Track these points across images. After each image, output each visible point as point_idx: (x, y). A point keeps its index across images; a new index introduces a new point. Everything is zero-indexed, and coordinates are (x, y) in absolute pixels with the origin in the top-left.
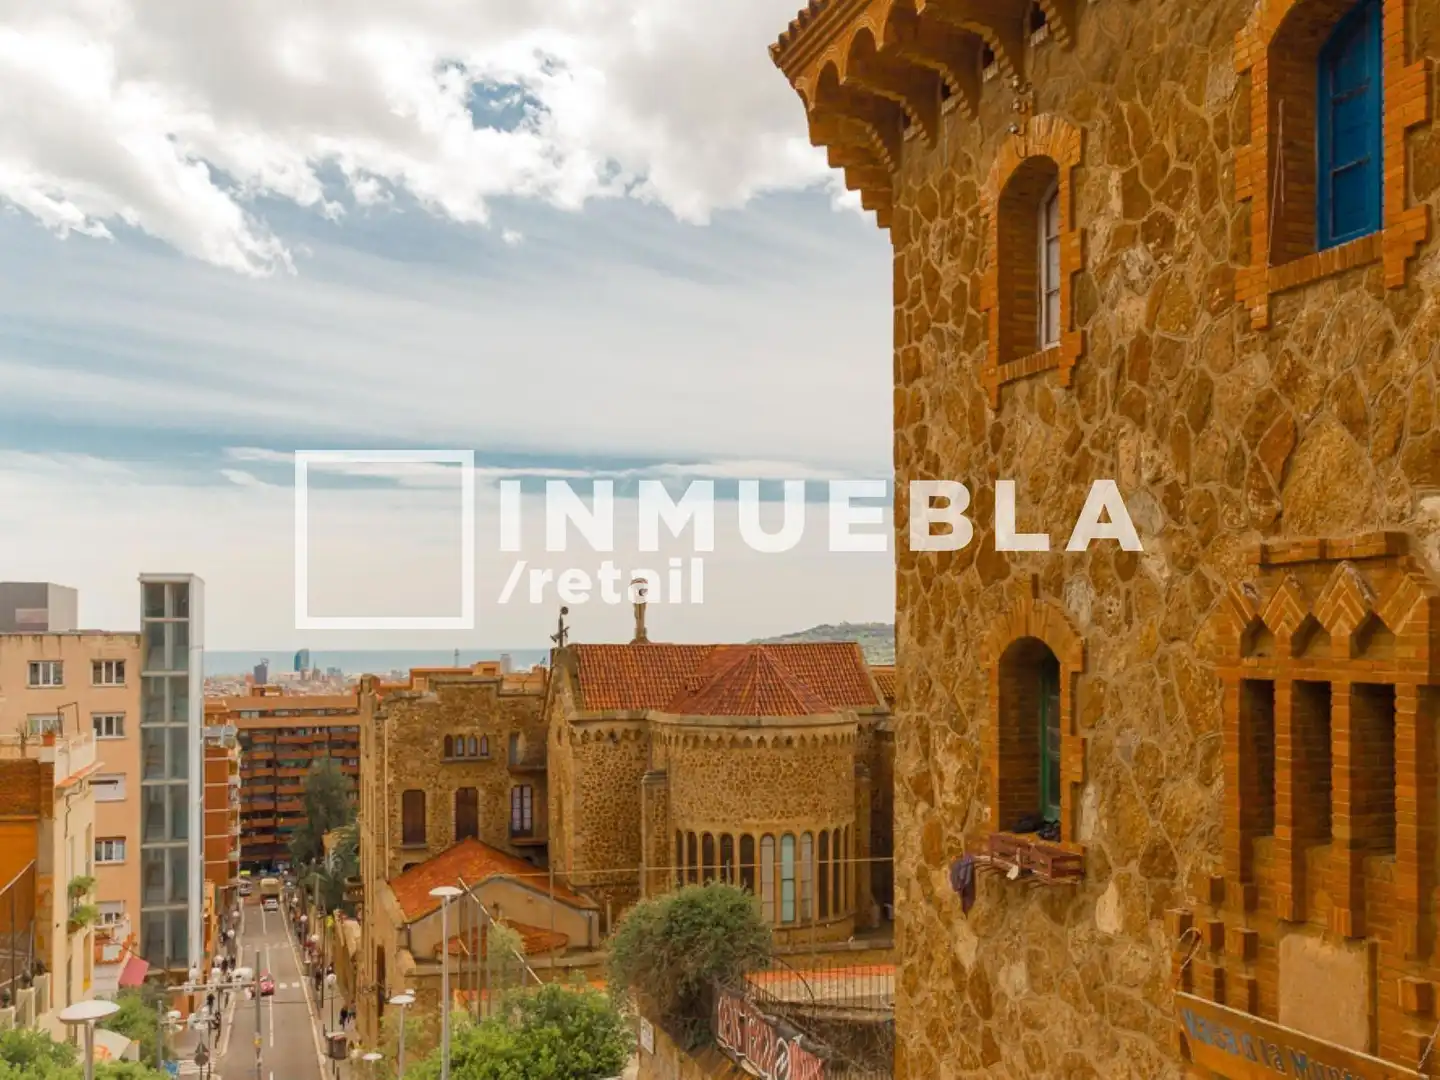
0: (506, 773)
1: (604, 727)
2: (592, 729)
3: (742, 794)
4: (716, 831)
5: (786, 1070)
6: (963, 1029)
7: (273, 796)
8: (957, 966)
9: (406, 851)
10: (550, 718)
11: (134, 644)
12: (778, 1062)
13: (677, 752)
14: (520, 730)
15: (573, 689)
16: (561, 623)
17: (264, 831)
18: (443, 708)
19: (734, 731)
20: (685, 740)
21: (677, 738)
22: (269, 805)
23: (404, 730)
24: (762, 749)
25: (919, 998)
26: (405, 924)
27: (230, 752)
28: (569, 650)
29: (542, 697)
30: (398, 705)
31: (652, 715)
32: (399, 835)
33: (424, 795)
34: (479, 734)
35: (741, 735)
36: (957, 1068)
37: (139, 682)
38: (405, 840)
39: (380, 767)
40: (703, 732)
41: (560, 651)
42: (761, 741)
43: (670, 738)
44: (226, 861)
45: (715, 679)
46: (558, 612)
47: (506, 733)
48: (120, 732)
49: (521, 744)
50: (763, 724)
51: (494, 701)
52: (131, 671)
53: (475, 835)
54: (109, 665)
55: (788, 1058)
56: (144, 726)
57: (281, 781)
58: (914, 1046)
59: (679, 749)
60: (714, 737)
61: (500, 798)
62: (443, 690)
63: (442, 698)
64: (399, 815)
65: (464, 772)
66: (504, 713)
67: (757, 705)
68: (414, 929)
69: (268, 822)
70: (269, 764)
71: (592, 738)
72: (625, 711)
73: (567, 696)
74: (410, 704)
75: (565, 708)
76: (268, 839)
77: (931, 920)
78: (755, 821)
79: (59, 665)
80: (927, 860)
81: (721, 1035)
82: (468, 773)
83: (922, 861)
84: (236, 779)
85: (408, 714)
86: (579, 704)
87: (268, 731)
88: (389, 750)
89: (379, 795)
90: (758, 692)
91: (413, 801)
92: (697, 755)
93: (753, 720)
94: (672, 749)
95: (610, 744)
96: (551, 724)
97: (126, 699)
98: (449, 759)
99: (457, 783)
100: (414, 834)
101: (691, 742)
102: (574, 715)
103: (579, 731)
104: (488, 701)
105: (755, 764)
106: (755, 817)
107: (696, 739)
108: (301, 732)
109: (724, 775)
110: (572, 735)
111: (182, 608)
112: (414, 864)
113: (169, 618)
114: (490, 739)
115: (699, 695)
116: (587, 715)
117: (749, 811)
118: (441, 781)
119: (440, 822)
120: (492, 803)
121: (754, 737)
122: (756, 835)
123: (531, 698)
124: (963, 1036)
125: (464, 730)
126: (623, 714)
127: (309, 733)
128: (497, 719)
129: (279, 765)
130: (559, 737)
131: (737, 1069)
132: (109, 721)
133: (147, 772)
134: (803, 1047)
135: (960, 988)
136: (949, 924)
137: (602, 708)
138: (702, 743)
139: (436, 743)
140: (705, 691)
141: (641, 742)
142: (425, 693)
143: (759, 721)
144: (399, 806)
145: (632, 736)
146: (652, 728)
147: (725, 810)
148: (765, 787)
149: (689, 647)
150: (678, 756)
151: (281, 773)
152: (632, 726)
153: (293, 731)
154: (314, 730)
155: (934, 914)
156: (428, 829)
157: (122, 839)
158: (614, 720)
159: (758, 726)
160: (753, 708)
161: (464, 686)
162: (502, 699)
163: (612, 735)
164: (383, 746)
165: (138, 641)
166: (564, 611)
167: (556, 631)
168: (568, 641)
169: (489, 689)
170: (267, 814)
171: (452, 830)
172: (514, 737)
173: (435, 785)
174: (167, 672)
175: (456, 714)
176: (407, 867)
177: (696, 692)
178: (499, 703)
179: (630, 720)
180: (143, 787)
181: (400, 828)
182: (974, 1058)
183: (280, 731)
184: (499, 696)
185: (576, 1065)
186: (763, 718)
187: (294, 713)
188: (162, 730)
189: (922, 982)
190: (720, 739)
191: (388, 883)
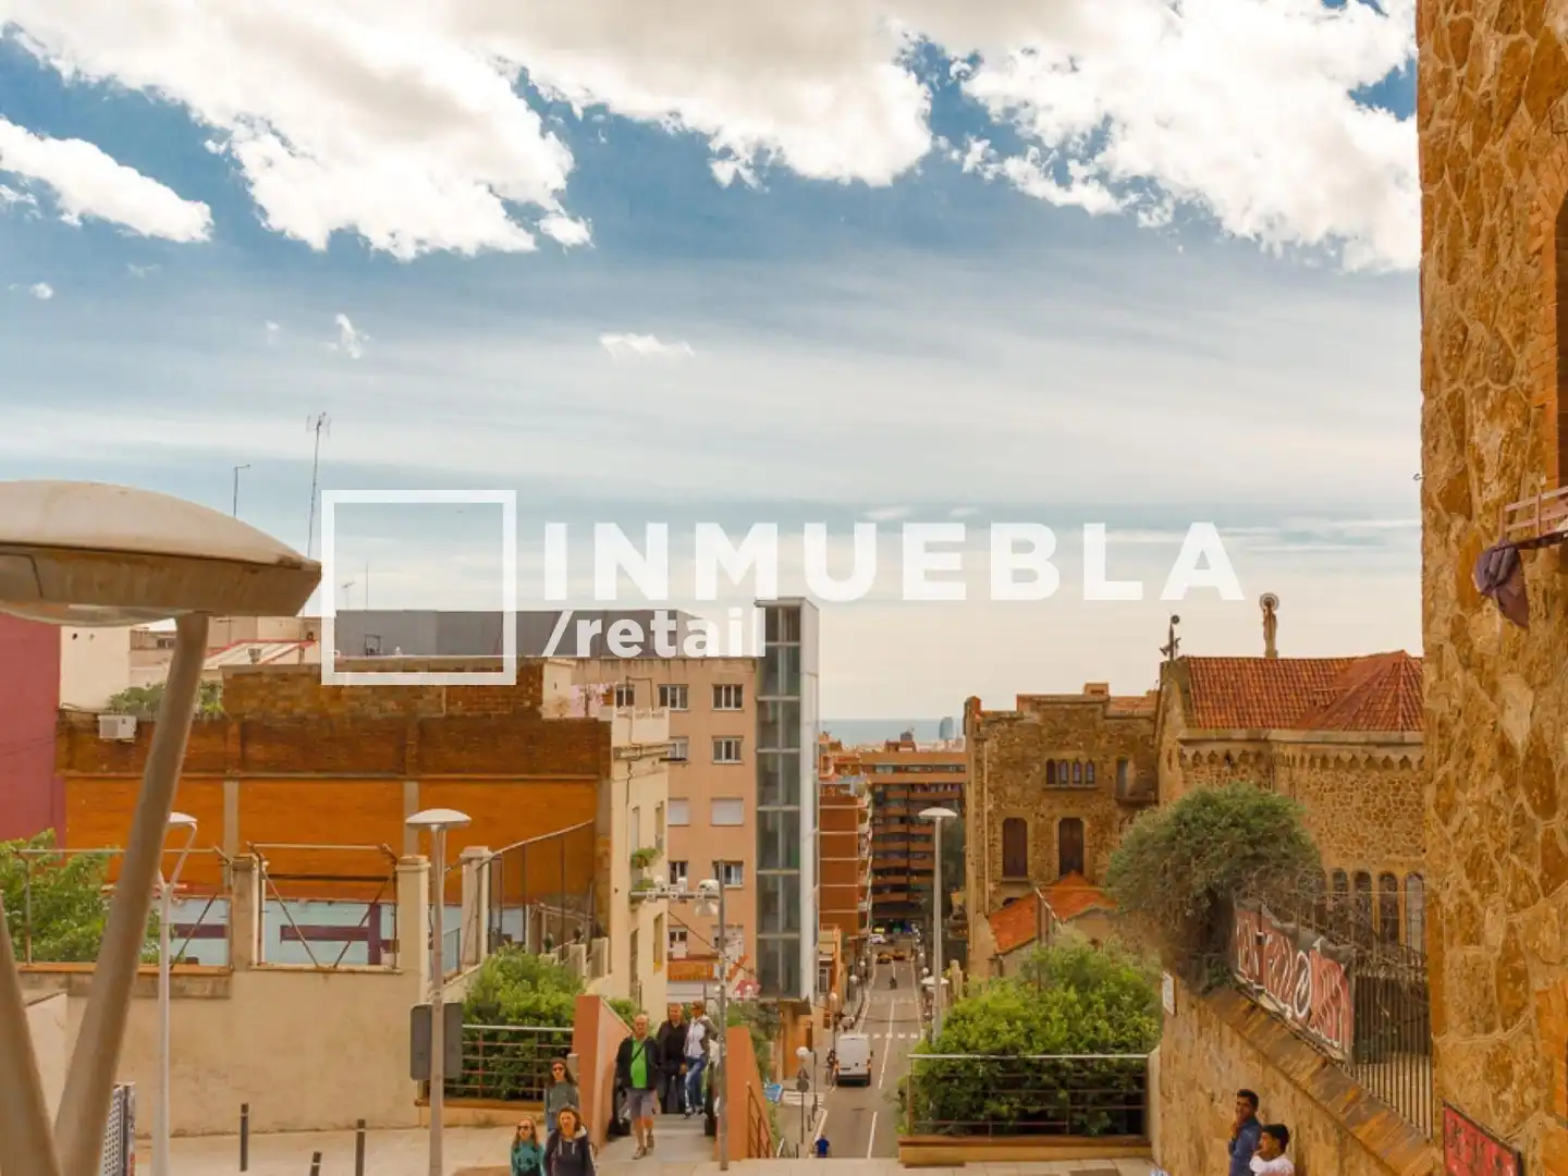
0: (1113, 803)
1: (1220, 748)
2: (1205, 750)
3: (1381, 825)
4: (1350, 868)
5: (1306, 997)
6: (1517, 844)
7: (907, 853)
8: (1505, 749)
9: (1004, 883)
10: (1161, 743)
11: (751, 669)
12: (1299, 985)
13: (1303, 775)
14: (1131, 756)
15: (1184, 708)
16: (1172, 633)
17: (897, 888)
18: (1045, 731)
19: (1371, 748)
20: (1312, 760)
21: (1302, 759)
22: (902, 863)
23: (1005, 754)
24: (1407, 771)
25: (1456, 821)
26: (997, 955)
27: (859, 801)
28: (1179, 663)
29: (1152, 719)
30: (998, 726)
31: (1275, 734)
32: (999, 867)
33: (1025, 824)
34: (1084, 760)
35: (1380, 754)
36: (1508, 912)
37: (754, 707)
38: (1006, 872)
39: (980, 793)
40: (1332, 752)
41: (1169, 664)
42: (1405, 762)
43: (1294, 758)
44: (856, 911)
45: (1348, 694)
46: (1169, 621)
47: (1113, 759)
48: (738, 757)
49: (1130, 773)
50: (1407, 740)
51: (1100, 724)
52: (748, 697)
53: (1080, 871)
54: (728, 689)
55: (1309, 975)
56: (760, 751)
57: (914, 837)
58: (1451, 900)
59: (1306, 771)
60: (1346, 756)
61: (1107, 830)
62: (1045, 710)
63: (1045, 719)
64: (999, 847)
65: (1067, 801)
66: (1111, 736)
67: (1400, 719)
68: (1005, 960)
69: (902, 880)
70: (902, 820)
71: (1205, 760)
72: (1244, 730)
73: (1176, 712)
74: (1010, 726)
75: (1176, 727)
76: (902, 897)
77: (1469, 695)
78: (1399, 858)
79: (684, 689)
80: (1463, 606)
81: (1240, 969)
82: (1071, 802)
83: (1458, 610)
84: (865, 827)
85: (1009, 736)
86: (1189, 723)
87: (902, 786)
88: (990, 773)
89: (978, 823)
90: (1401, 705)
91: (1014, 829)
92: (1326, 778)
93: (1394, 736)
94: (1297, 772)
95: (1226, 768)
96: (1162, 749)
97: (742, 723)
98: (1052, 786)
99: (1060, 812)
100: (1014, 867)
101: (1318, 762)
102: (1183, 734)
103: (1189, 752)
104: (1093, 723)
105: (1397, 789)
106: (1397, 852)
107: (1324, 760)
108: (933, 790)
109: (1357, 802)
110: (1182, 756)
111: (795, 633)
112: (1017, 899)
113: (782, 643)
114: (1097, 766)
115: (1330, 710)
116: (1197, 734)
117: (1390, 846)
118: (1043, 809)
119: (1042, 854)
120: (1099, 837)
121: (1396, 757)
122: (1400, 873)
123: (1140, 721)
124: (1515, 859)
125: (1068, 755)
126: (1241, 734)
127: (941, 789)
128: (1103, 743)
129: (912, 823)
130: (1170, 761)
131: (1255, 1006)
132: (728, 744)
133: (763, 799)
134: (1326, 953)
135: (1510, 784)
136: (1493, 689)
137: (1217, 727)
138: (1332, 765)
139: (1038, 768)
140: (1334, 707)
141: (1263, 767)
142: (1026, 714)
143: (1403, 737)
144: (999, 836)
145: (1251, 759)
146: (1276, 750)
147: (1360, 843)
148: (1411, 817)
149: (1320, 660)
150: (1304, 780)
151: (913, 831)
152: (1250, 748)
153: (924, 787)
154: (946, 786)
155: (1473, 681)
156: (1030, 862)
157: (739, 864)
158: (1229, 740)
159: (1402, 744)
160: (1396, 723)
161: (1067, 706)
162: (1108, 722)
163: (1228, 757)
164: (982, 769)
165: (754, 665)
166: (1175, 620)
167: (1166, 643)
168: (1180, 652)
169: (1093, 710)
170: (900, 871)
171: (1056, 863)
172: (1121, 764)
173: (1037, 814)
174: (781, 697)
175: (1059, 737)
176: (1009, 901)
177: (1327, 707)
178: (1106, 726)
179: (1249, 740)
180: (759, 813)
181: (1000, 859)
182: (1532, 887)
183: (913, 786)
184: (1106, 718)
185: (1091, 1035)
186: (1406, 734)
187: (925, 768)
188: (775, 755)
189: (1460, 796)
190: (1354, 758)
191: (987, 917)
